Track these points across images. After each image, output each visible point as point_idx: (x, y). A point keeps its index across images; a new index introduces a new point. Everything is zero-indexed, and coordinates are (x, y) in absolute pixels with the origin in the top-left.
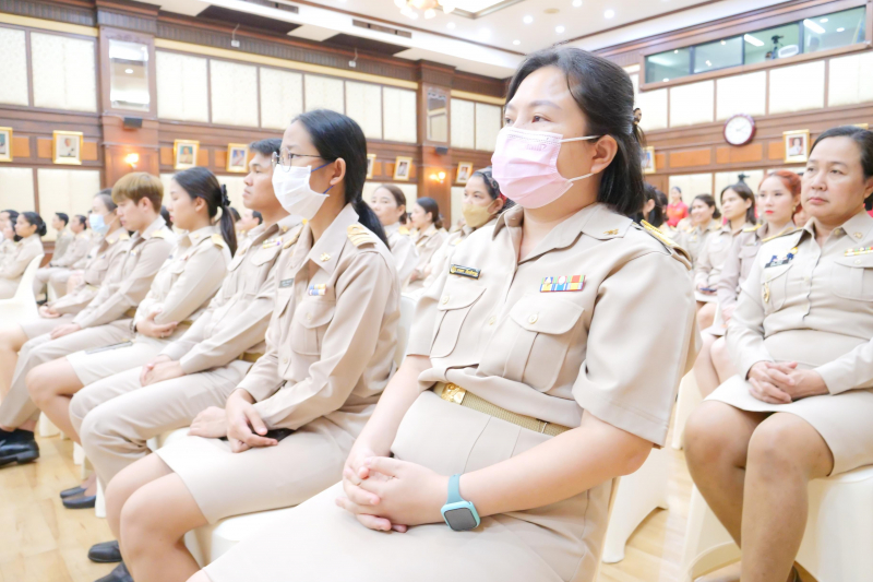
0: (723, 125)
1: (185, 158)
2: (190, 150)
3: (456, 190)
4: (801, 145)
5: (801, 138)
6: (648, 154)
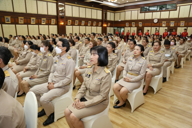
0: (153, 20)
1: (69, 23)
2: (70, 21)
3: (107, 28)
4: (165, 24)
5: (165, 23)
6: (141, 23)
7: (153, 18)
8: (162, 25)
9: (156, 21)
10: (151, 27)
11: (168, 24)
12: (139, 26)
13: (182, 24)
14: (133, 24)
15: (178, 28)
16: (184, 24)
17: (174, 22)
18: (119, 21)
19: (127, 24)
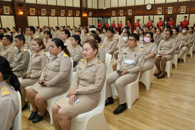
0: (146, 6)
1: (32, 12)
2: (33, 10)
3: (89, 18)
4: (161, 11)
5: (161, 9)
6: (130, 11)
7: (145, 4)
8: (157, 12)
9: (149, 8)
10: (144, 15)
11: (165, 11)
12: (128, 15)
13: (182, 11)
14: (121, 12)
15: (178, 15)
16: (185, 11)
17: (172, 8)
18: (104, 8)
19: (114, 13)
